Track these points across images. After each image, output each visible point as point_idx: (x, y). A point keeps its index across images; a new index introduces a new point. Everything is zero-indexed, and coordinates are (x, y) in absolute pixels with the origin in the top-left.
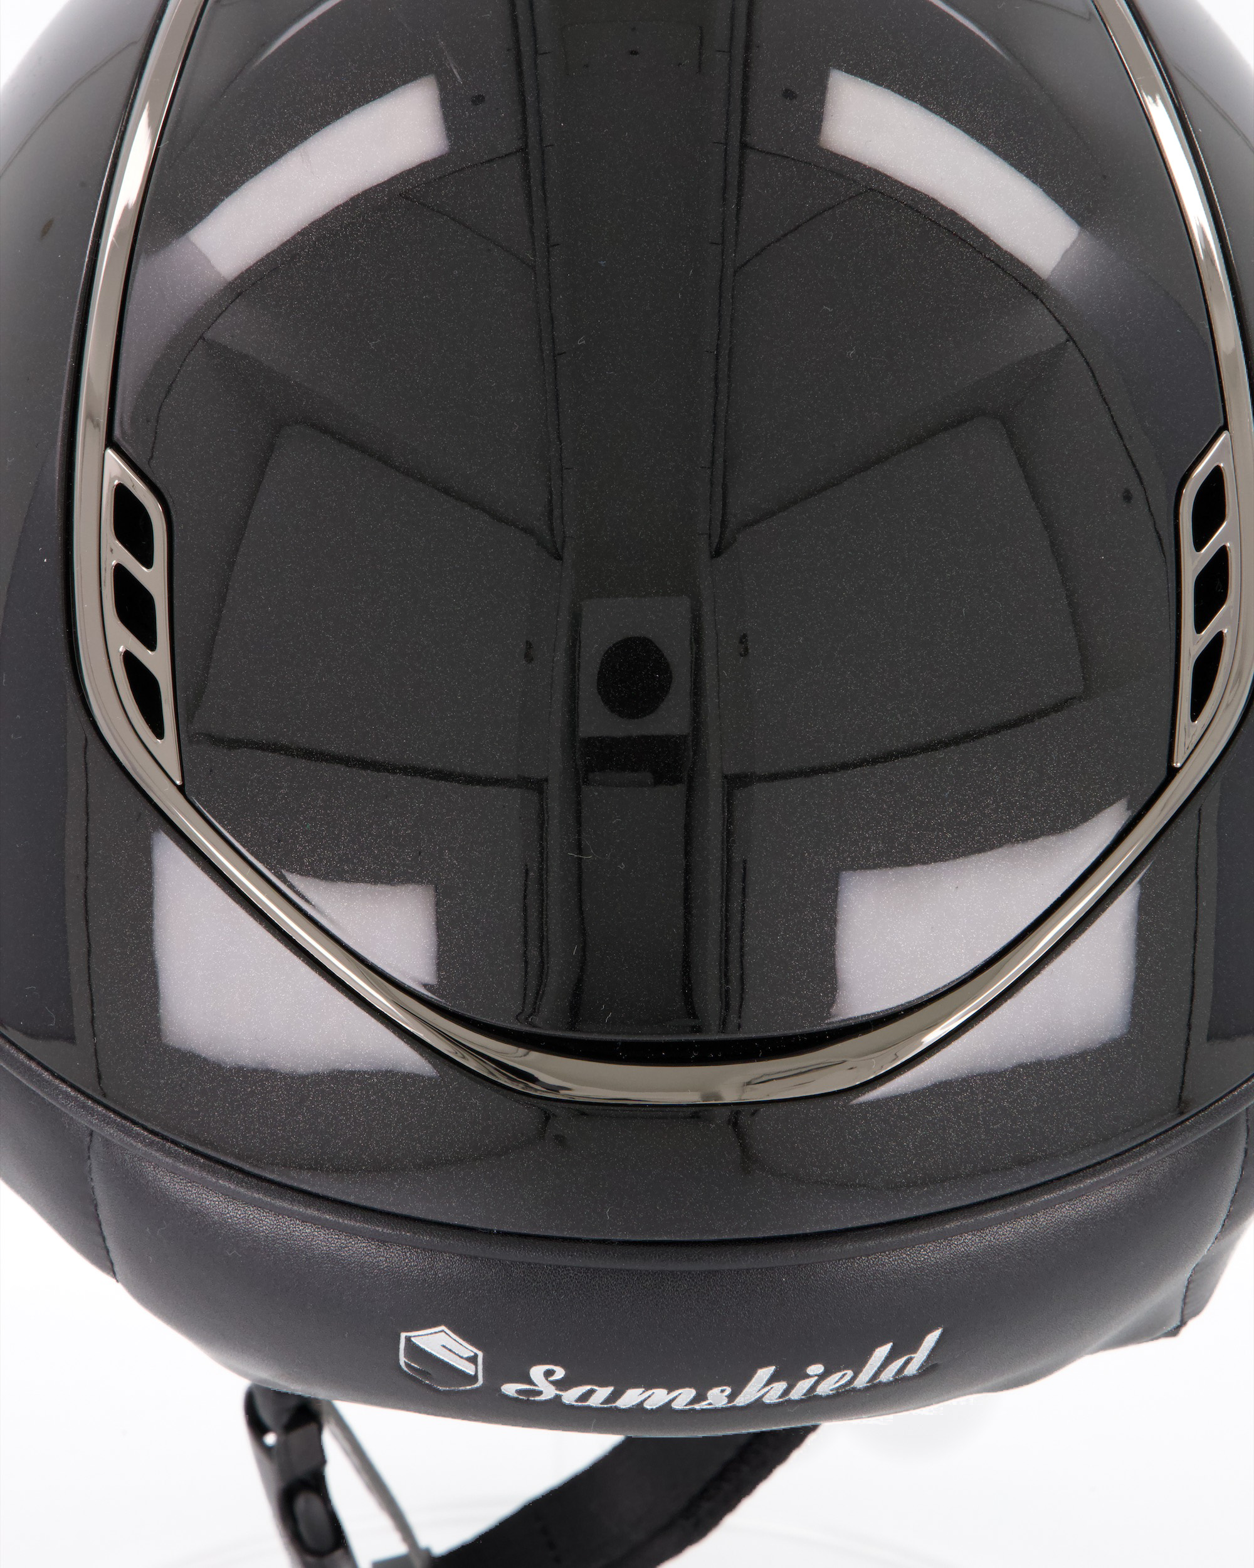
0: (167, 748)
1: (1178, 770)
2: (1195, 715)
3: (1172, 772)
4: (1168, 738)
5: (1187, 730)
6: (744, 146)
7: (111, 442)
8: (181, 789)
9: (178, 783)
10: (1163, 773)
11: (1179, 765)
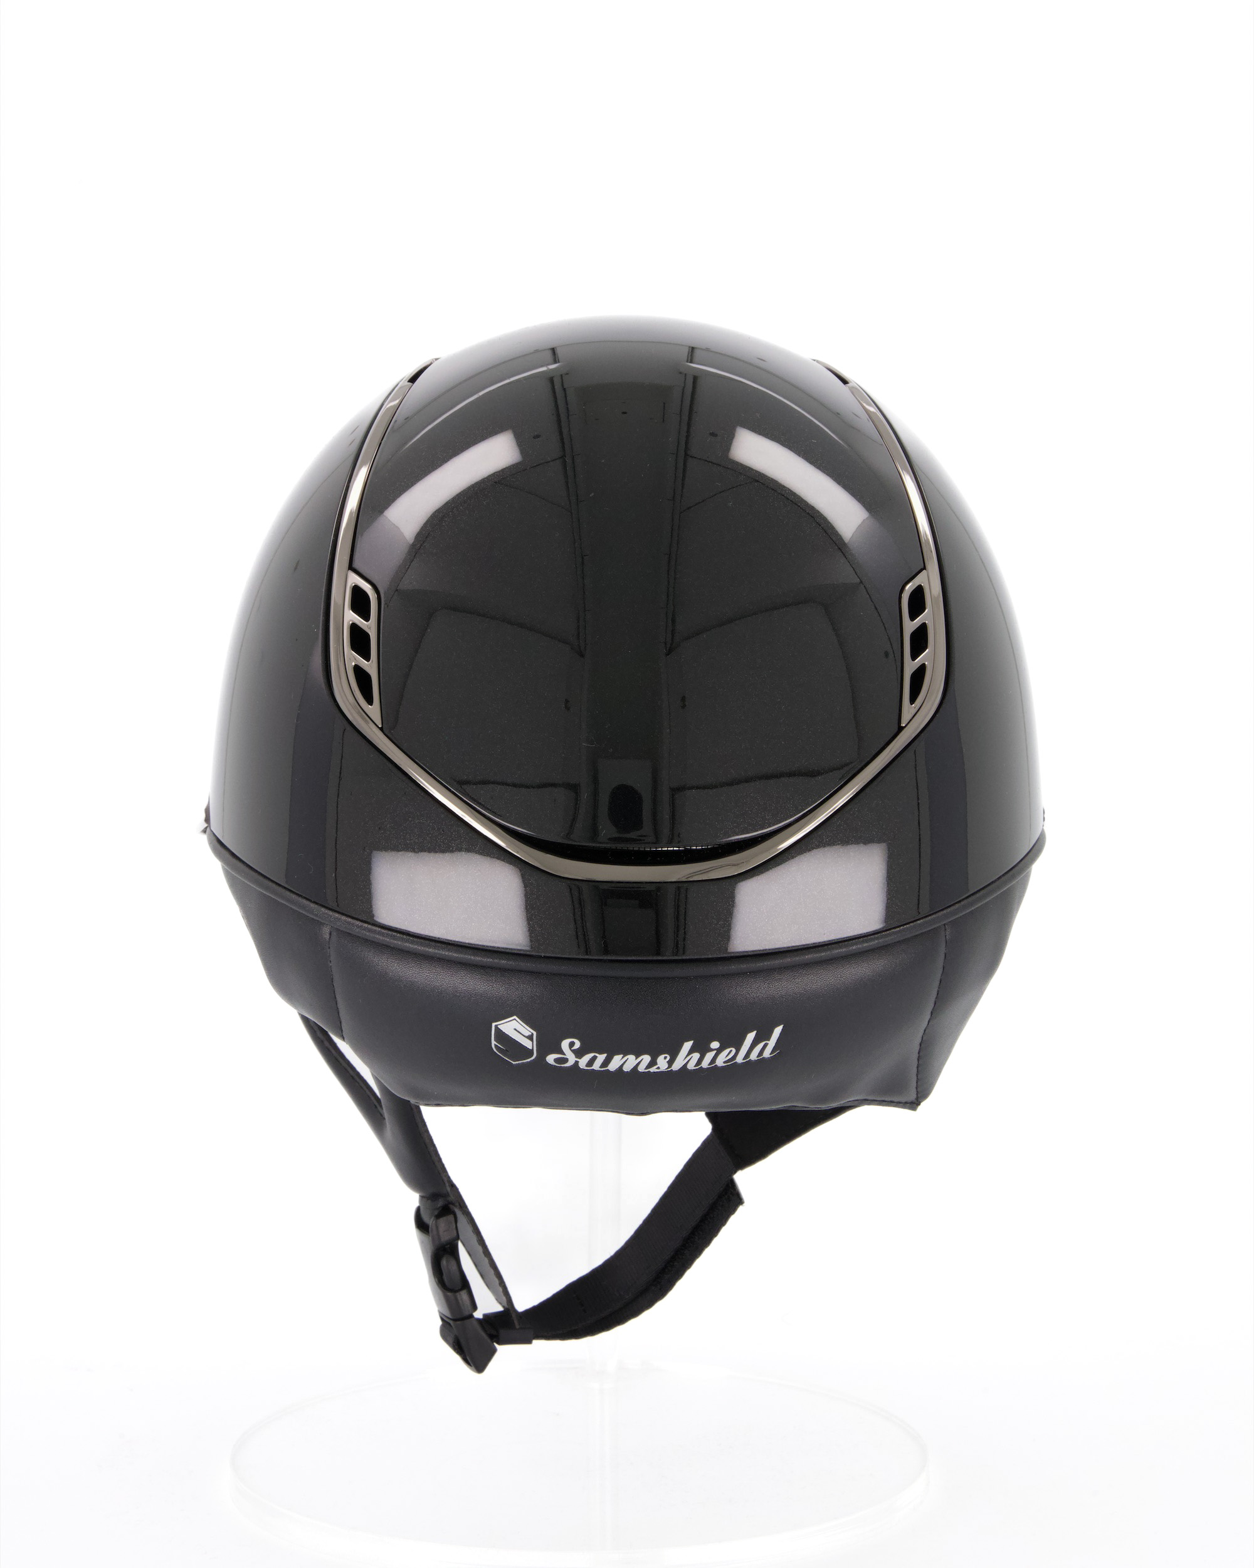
0: (374, 710)
1: (903, 728)
2: (912, 701)
3: (901, 729)
4: (898, 711)
5: (908, 710)
6: (686, 455)
7: (351, 568)
8: (381, 729)
9: (380, 726)
10: (896, 729)
11: (904, 725)
